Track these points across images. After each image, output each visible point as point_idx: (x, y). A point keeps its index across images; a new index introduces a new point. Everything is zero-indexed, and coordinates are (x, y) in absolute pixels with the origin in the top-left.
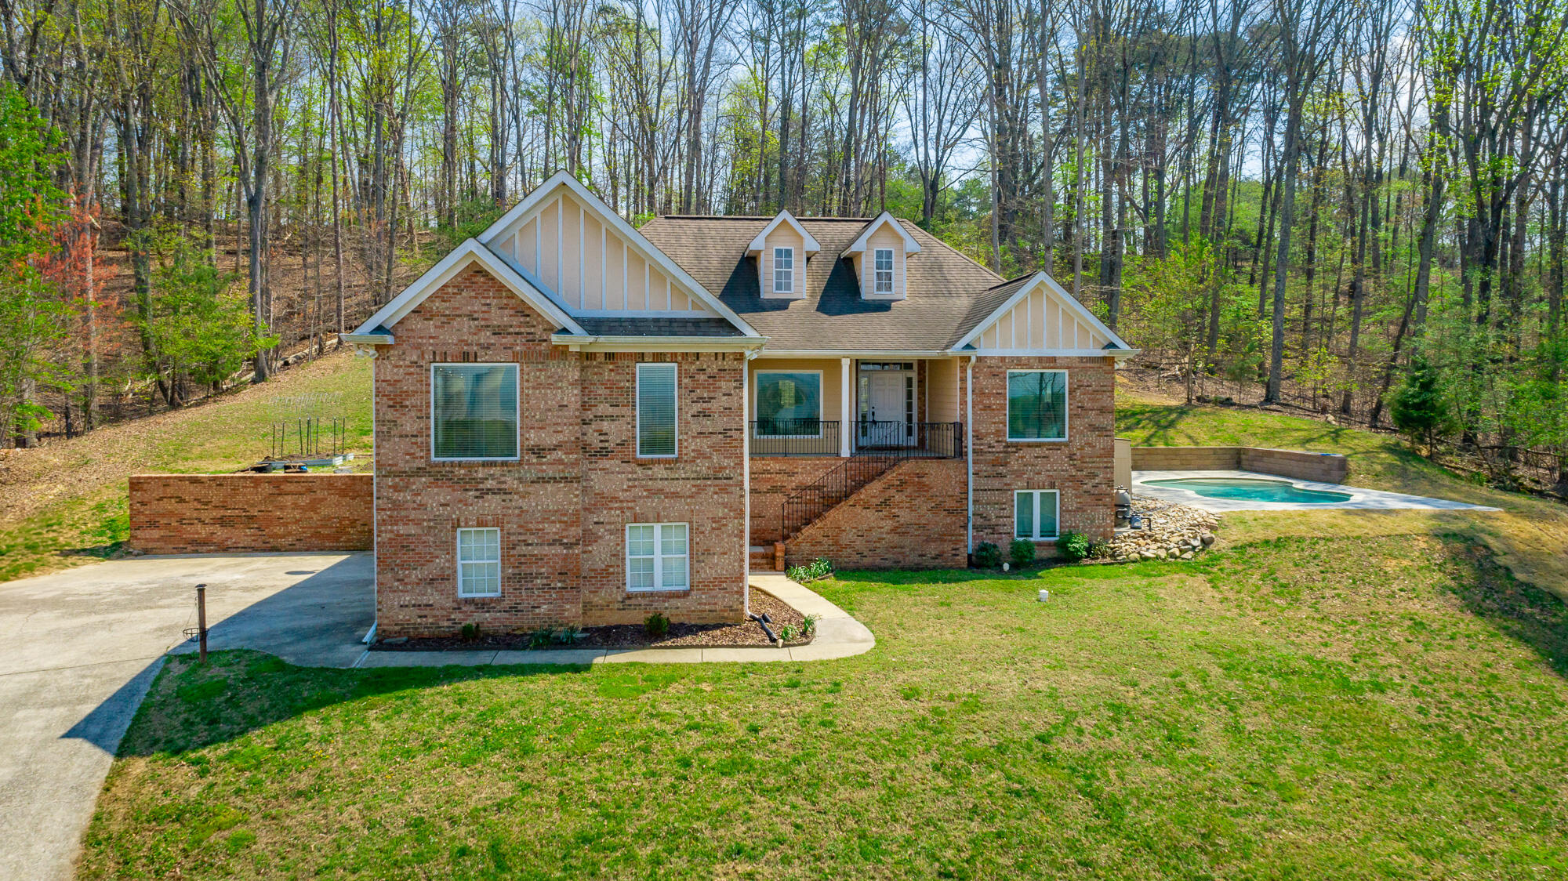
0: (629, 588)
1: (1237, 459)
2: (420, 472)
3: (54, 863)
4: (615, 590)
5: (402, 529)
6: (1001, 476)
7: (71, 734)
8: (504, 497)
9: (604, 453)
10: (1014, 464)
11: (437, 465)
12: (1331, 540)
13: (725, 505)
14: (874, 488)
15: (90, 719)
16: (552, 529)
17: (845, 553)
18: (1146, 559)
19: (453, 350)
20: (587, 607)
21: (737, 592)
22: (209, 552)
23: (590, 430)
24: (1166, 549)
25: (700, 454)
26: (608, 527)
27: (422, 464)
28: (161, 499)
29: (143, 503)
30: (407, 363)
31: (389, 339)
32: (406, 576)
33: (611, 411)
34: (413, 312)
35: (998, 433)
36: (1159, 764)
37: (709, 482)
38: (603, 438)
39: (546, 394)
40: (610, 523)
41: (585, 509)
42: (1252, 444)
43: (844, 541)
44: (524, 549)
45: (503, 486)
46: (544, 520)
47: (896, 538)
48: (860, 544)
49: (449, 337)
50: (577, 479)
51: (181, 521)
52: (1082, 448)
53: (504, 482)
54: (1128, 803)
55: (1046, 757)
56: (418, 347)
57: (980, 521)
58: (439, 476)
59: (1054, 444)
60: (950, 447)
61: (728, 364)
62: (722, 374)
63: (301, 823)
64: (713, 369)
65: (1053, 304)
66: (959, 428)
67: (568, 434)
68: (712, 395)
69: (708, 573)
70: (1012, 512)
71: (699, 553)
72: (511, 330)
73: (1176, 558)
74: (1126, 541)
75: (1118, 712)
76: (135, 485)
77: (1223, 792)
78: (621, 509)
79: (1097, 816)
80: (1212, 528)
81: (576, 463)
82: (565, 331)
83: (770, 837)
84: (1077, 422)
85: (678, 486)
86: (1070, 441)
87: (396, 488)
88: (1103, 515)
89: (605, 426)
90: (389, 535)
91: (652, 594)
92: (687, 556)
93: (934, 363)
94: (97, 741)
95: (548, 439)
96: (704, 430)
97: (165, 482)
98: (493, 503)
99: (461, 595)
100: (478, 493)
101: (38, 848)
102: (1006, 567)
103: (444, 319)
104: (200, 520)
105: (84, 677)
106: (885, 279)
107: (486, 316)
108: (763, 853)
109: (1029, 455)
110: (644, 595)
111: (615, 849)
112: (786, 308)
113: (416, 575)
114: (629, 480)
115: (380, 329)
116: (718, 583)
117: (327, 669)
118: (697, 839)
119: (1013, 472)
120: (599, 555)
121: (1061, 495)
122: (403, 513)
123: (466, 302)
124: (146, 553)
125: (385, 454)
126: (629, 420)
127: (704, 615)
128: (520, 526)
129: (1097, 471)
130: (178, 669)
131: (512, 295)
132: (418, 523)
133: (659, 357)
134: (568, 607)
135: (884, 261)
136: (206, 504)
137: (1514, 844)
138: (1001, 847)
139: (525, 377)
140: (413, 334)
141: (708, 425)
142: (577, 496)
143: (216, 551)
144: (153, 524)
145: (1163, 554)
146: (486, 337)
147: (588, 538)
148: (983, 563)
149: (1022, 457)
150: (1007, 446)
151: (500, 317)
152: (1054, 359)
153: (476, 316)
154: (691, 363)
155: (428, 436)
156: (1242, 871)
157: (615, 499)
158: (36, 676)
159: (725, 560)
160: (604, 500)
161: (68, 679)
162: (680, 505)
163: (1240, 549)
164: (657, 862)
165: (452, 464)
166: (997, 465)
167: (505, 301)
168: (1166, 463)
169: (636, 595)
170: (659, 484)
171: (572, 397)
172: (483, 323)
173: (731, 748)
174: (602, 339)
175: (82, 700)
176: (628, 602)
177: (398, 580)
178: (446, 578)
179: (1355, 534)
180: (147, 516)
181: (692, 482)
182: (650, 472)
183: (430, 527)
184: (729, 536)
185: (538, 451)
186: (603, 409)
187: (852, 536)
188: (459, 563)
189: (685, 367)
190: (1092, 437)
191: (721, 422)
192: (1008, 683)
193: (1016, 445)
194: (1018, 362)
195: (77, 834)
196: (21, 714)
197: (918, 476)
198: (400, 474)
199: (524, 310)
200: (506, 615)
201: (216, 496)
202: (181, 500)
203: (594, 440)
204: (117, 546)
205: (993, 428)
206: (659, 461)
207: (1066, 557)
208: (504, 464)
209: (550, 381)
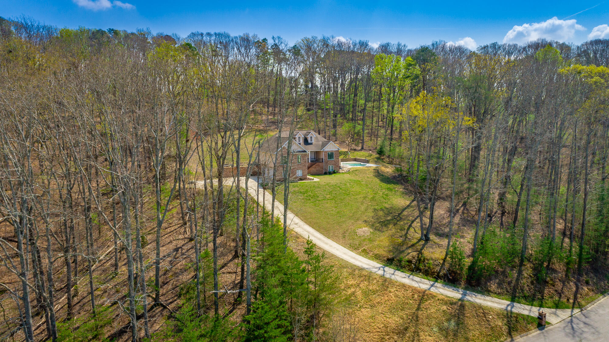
1: (355, 160)
2: (279, 166)
4: (296, 176)
9: (295, 163)
13: (305, 168)
14: (314, 166)
17: (311, 173)
18: (343, 172)
20: (294, 178)
21: (307, 177)
24: (345, 171)
25: (303, 163)
37: (304, 166)
40: (295, 170)
41: (293, 169)
42: (358, 158)
47: (316, 171)
52: (335, 160)
57: (325, 169)
59: (333, 160)
60: (321, 161)
62: (305, 156)
66: (323, 159)
68: (304, 158)
70: (328, 168)
74: (341, 171)
75: (341, 183)
80: (350, 169)
88: (338, 168)
89: (295, 161)
92: (302, 173)
93: (318, 152)
102: (328, 174)
103: (281, 152)
106: (311, 140)
112: (301, 144)
114: (297, 166)
116: (305, 176)
120: (294, 173)
121: (334, 166)
127: (304, 178)
129: (337, 163)
135: (311, 138)
148: (326, 174)
149: (329, 162)
152: (333, 151)
154: (302, 155)
157: (296, 168)
159: (305, 173)
162: (301, 168)
163: (352, 171)
166: (327, 163)
168: (345, 161)
169: (298, 177)
181: (302, 166)
182: (299, 165)
184: (306, 171)
187: (312, 171)
190: (337, 158)
191: (305, 160)
192: (332, 182)
193: (329, 160)
194: (329, 151)
197: (318, 164)
205: (326, 158)
207: (334, 173)
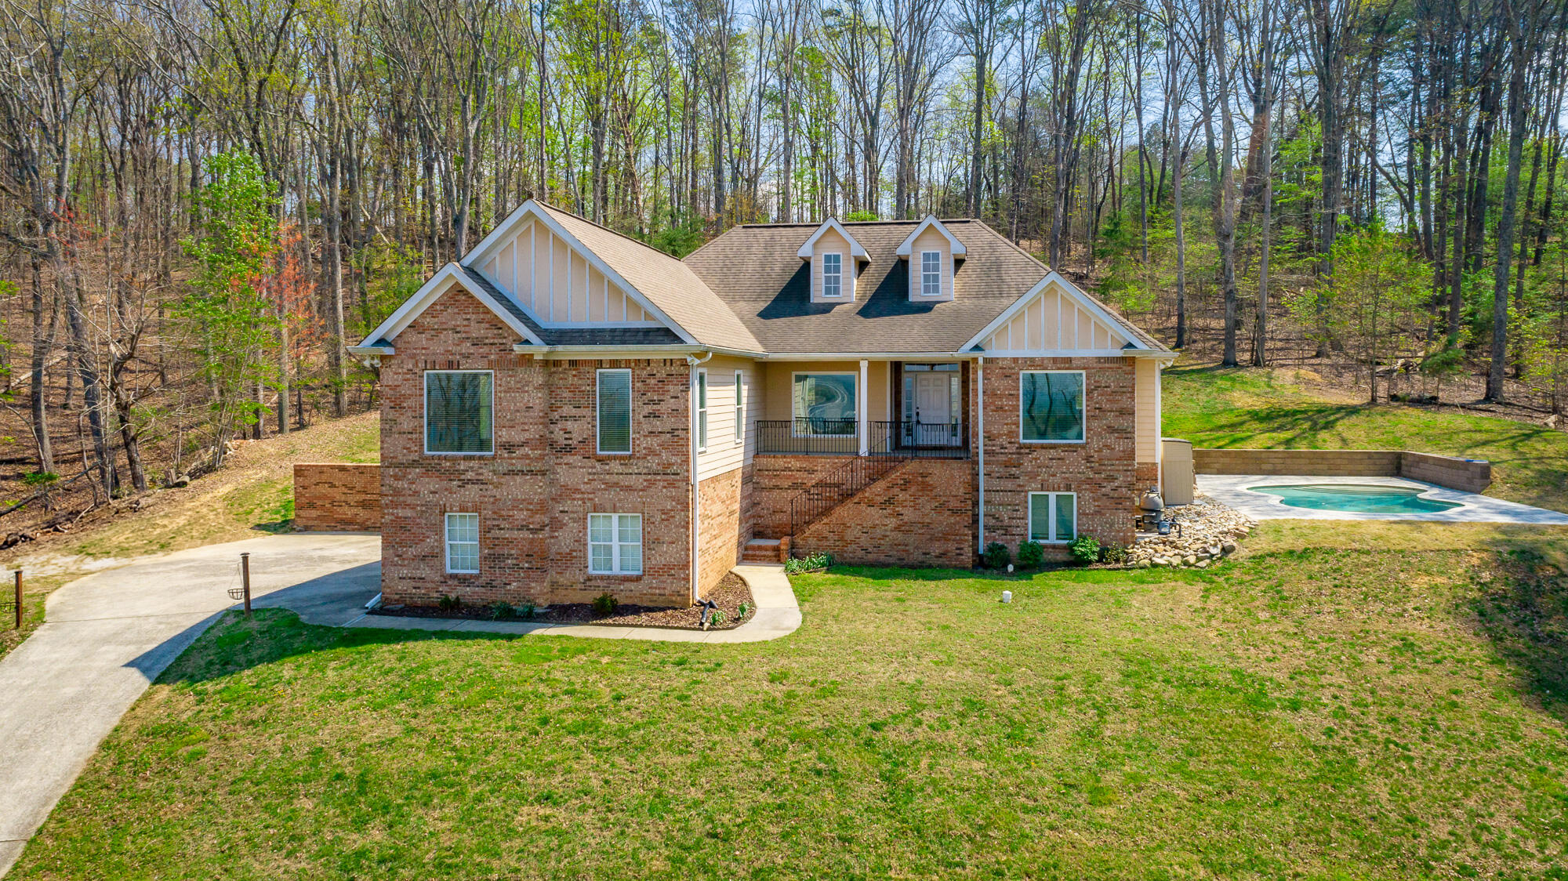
0: (591, 571)
1: (1397, 465)
2: (414, 463)
3: (74, 759)
4: (577, 572)
5: (401, 512)
6: (1014, 477)
7: (130, 664)
8: (481, 487)
9: (568, 449)
10: (1028, 465)
11: (427, 458)
12: (1368, 553)
13: (673, 498)
15: (147, 655)
16: (521, 516)
17: (850, 548)
18: (1155, 565)
19: (441, 359)
20: (555, 586)
21: (684, 579)
22: (353, 530)
23: (556, 428)
24: (1183, 556)
25: (651, 452)
26: (572, 515)
27: (415, 456)
28: (317, 484)
29: (304, 487)
30: (405, 370)
31: (388, 351)
32: (404, 553)
33: (574, 412)
34: (409, 327)
35: (1011, 434)
36: (980, 758)
37: (659, 477)
38: (567, 436)
39: (515, 397)
40: (572, 512)
41: (553, 499)
43: (849, 535)
44: (496, 533)
45: (481, 477)
46: (514, 508)
47: (900, 535)
48: (864, 540)
49: (437, 348)
50: (543, 473)
51: (331, 503)
52: (1100, 451)
53: (482, 474)
54: (922, 790)
55: (869, 743)
56: (413, 356)
57: (992, 522)
58: (430, 467)
59: (1070, 445)
61: (674, 370)
62: (670, 379)
63: (240, 745)
64: (662, 374)
65: (1067, 303)
66: (970, 429)
67: (533, 432)
68: (661, 397)
69: (658, 560)
70: (1026, 513)
71: (650, 543)
72: (487, 341)
73: (1190, 565)
74: (1143, 546)
75: (972, 707)
76: (299, 471)
77: (1030, 790)
78: (583, 499)
79: (885, 799)
80: (1240, 536)
81: (542, 457)
82: (527, 342)
83: (580, 788)
84: (1095, 424)
85: (632, 480)
86: (1087, 443)
87: (396, 478)
88: (1123, 520)
89: (569, 425)
90: (391, 517)
91: (609, 577)
92: (640, 543)
94: (145, 671)
95: (516, 436)
96: (654, 430)
97: (321, 470)
98: (472, 493)
99: (449, 571)
100: (460, 483)
101: (68, 748)
102: (1011, 568)
103: (433, 333)
104: (346, 502)
105: (160, 623)
106: (932, 282)
107: (467, 329)
108: (566, 801)
109: (1043, 456)
110: (602, 578)
111: (452, 786)
112: (829, 311)
113: (412, 551)
114: (590, 474)
115: (381, 342)
116: (667, 570)
117: (322, 627)
118: (519, 784)
119: (1027, 474)
120: (564, 540)
121: (1079, 497)
122: (401, 499)
123: (448, 317)
124: (307, 530)
125: (388, 448)
126: (589, 420)
127: (655, 598)
128: (494, 513)
129: (1116, 474)
130: (231, 620)
131: (487, 311)
132: (413, 507)
133: (614, 364)
134: (533, 585)
135: (931, 263)
136: (351, 488)
137: (1330, 869)
138: (776, 816)
139: (499, 382)
140: (407, 345)
141: (658, 425)
142: (541, 487)
143: (359, 530)
144: (311, 506)
145: (1176, 561)
146: (466, 348)
147: (556, 524)
148: (989, 563)
149: (1036, 459)
150: (1021, 447)
151: (478, 331)
152: (1069, 360)
153: (458, 329)
154: (643, 369)
155: (421, 433)
156: (998, 862)
157: (577, 491)
158: (129, 621)
159: (673, 549)
160: (568, 492)
161: (147, 625)
162: (634, 498)
163: (1258, 559)
164: (479, 799)
165: (439, 457)
166: (1010, 466)
167: (482, 316)
168: (1310, 467)
169: (596, 578)
170: (615, 478)
171: (536, 399)
172: (464, 335)
173: (589, 711)
174: (560, 348)
175: (148, 641)
176: (588, 583)
177: (398, 556)
178: (436, 555)
179: (1398, 548)
180: (307, 498)
181: (644, 477)
182: (607, 467)
183: (422, 511)
184: (677, 526)
185: (509, 447)
186: (567, 410)
187: (857, 532)
188: (447, 543)
189: (637, 372)
190: (1111, 439)
191: (668, 423)
192: (880, 674)
193: (1030, 447)
194: (1032, 362)
195: (98, 740)
196: (104, 649)
197: (923, 476)
198: (399, 465)
199: (497, 324)
200: (483, 590)
201: (359, 482)
202: (332, 486)
203: (559, 436)
204: (286, 522)
205: (1005, 429)
206: (615, 458)
207: (1078, 562)
208: (481, 458)
209: (519, 386)
